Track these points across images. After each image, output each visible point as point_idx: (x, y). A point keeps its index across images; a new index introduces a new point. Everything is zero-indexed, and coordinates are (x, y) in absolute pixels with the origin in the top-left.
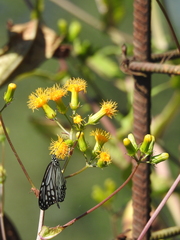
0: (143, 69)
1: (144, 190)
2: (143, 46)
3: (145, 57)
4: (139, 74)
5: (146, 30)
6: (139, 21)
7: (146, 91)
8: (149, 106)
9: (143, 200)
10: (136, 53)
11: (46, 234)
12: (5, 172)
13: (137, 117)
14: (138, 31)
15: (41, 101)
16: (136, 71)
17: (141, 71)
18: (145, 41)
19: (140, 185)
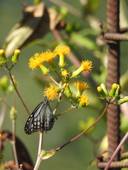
0: (114, 38)
1: (115, 123)
2: (114, 22)
3: (115, 30)
4: (111, 42)
5: (116, 11)
6: (111, 4)
7: (116, 54)
8: (118, 64)
9: (115, 130)
10: (109, 27)
11: (44, 156)
12: (16, 112)
13: (110, 72)
14: (110, 11)
15: (38, 62)
16: (109, 39)
17: (112, 40)
18: (115, 18)
19: (113, 120)
